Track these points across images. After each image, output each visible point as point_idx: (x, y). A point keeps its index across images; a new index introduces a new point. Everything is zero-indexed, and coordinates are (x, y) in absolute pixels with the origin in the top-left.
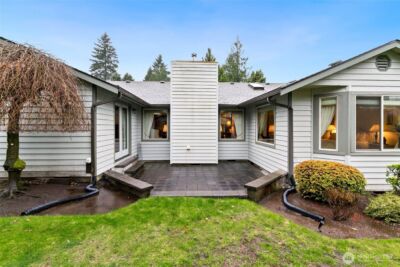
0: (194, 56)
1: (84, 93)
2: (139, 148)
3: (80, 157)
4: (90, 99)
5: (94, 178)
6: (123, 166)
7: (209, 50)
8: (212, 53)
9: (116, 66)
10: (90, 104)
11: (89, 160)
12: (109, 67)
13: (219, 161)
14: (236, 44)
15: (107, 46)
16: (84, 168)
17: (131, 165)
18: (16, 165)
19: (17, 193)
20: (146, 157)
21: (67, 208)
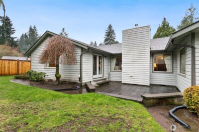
0: (136, 25)
1: (78, 50)
2: (109, 75)
3: (76, 75)
4: (80, 52)
5: (81, 84)
6: (96, 81)
7: (165, 19)
8: (167, 20)
9: (115, 38)
10: (80, 55)
11: (79, 76)
12: (112, 39)
13: (150, 84)
14: (190, 10)
15: (111, 30)
16: (78, 79)
17: (101, 81)
18: (58, 76)
19: (57, 85)
20: (113, 79)
21: (67, 92)
